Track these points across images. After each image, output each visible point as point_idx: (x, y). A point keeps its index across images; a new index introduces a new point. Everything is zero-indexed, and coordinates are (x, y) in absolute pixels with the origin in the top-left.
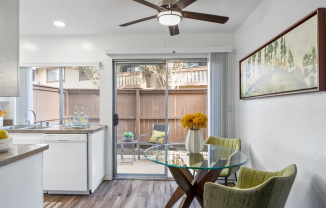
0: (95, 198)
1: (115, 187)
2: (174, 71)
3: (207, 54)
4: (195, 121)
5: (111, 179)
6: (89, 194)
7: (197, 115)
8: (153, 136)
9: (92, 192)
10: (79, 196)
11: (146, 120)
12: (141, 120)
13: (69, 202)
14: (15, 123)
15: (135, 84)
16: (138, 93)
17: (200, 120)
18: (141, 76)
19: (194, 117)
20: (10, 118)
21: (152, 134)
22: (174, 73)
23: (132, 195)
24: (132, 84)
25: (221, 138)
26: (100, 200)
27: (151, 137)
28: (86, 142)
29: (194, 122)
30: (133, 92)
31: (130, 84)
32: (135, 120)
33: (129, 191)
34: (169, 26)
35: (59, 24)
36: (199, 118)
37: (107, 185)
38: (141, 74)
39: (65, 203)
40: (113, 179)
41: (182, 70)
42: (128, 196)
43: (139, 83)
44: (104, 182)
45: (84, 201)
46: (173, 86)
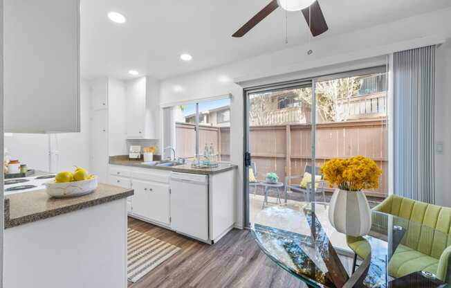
0: (214, 251)
1: (241, 242)
2: (339, 101)
3: (387, 56)
4: (348, 173)
5: (242, 228)
6: (210, 243)
7: (355, 161)
8: (303, 179)
9: (215, 242)
10: (201, 244)
11: (299, 160)
12: (292, 160)
13: (188, 249)
14: (163, 159)
15: (293, 119)
16: (288, 129)
17: (360, 171)
18: (299, 111)
19: (346, 165)
20: (159, 154)
21: (303, 177)
22: (339, 104)
23: (257, 260)
24: (290, 120)
25: (418, 202)
26: (219, 256)
27: (301, 180)
28: (206, 184)
29: (344, 176)
30: (283, 128)
31: (287, 121)
32: (285, 158)
33: (257, 251)
34: (302, 11)
35: (186, 57)
36: (359, 168)
37: (235, 235)
38: (300, 109)
39: (184, 250)
40: (245, 229)
41: (351, 100)
42: (252, 259)
43: (297, 119)
44: (234, 230)
45: (202, 253)
46: (338, 119)
